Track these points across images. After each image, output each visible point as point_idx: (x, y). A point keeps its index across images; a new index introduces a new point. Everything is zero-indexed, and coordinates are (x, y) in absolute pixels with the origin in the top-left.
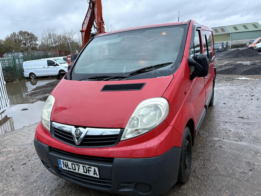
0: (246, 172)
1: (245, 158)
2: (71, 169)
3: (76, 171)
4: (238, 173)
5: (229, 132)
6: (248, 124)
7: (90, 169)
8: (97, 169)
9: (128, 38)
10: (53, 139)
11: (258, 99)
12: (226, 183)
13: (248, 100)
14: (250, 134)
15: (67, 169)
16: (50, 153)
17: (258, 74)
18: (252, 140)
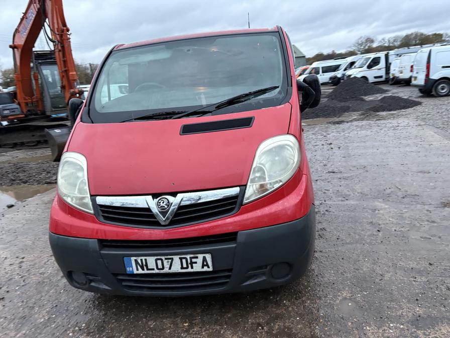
0: (375, 233)
1: (364, 218)
2: (153, 269)
3: (166, 270)
4: (366, 237)
5: (326, 192)
6: (345, 179)
7: (194, 260)
8: (208, 257)
9: (189, 50)
10: (105, 225)
11: (339, 148)
12: (359, 251)
13: (328, 150)
14: (353, 190)
15: (146, 272)
16: (102, 252)
17: (319, 118)
18: (360, 197)
